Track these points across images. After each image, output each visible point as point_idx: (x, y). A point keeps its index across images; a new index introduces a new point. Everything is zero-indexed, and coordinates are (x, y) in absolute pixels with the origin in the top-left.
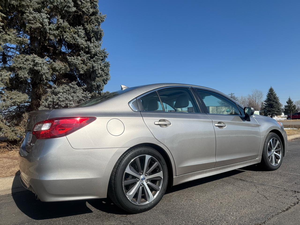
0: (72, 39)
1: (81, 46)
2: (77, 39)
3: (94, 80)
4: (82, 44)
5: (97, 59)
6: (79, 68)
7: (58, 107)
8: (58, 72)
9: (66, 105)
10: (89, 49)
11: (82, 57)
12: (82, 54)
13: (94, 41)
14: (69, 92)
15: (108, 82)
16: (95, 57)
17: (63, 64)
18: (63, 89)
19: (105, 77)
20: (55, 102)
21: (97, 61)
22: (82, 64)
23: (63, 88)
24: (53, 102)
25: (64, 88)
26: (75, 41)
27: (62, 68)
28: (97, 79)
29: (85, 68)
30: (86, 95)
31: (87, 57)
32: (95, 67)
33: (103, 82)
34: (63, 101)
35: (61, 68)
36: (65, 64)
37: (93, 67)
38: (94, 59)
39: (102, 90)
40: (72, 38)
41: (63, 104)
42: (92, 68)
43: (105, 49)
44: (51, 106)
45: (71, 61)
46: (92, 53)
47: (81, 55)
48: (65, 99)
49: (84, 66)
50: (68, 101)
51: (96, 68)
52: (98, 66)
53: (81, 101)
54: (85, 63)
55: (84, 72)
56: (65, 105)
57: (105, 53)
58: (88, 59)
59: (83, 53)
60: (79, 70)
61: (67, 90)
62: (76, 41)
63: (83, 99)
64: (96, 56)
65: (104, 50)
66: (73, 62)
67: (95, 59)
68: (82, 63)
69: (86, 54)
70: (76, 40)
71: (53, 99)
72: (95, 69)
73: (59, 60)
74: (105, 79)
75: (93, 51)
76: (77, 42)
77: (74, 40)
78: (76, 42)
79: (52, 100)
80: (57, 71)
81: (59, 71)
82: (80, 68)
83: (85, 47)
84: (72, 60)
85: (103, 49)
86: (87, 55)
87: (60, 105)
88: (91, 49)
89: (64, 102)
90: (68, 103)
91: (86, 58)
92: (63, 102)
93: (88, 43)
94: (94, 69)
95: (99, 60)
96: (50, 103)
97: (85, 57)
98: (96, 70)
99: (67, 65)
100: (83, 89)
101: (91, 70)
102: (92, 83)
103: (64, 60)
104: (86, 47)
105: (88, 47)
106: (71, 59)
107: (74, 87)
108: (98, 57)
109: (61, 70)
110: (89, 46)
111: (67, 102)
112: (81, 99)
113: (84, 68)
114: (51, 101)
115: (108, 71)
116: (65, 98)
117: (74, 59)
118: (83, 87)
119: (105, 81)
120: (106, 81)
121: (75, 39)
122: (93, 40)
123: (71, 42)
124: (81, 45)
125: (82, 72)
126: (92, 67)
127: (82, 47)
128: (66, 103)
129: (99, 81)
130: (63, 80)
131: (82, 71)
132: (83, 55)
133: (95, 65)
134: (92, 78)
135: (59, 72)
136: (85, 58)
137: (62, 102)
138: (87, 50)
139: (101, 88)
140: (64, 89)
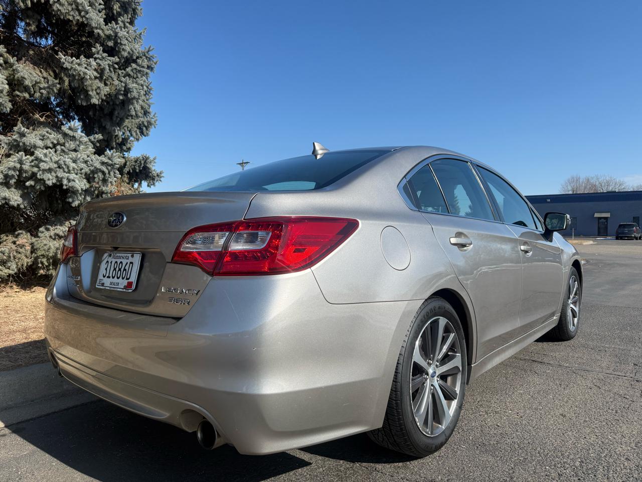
0: (72, 9)
1: (96, 31)
2: (87, 13)
3: (119, 124)
4: (99, 27)
5: (134, 71)
6: (89, 88)
7: (35, 185)
8: (29, 94)
9: (57, 181)
10: (116, 43)
11: (98, 60)
12: (98, 53)
13: (124, 25)
14: (62, 147)
15: (152, 130)
16: (131, 66)
17: (41, 72)
18: (41, 137)
19: (145, 120)
20: (26, 172)
21: (135, 76)
22: (97, 81)
23: (43, 136)
24: (21, 171)
25: (45, 137)
26: (82, 17)
27: (39, 83)
28: (127, 122)
29: (106, 90)
30: (109, 159)
31: (111, 64)
32: (133, 92)
33: (138, 132)
34: (50, 170)
35: (37, 83)
36: (45, 74)
37: (127, 91)
38: (129, 69)
39: (129, 149)
40: (74, 6)
41: (49, 179)
42: (122, 92)
43: (151, 49)
44: (12, 181)
45: (72, 68)
46: (122, 55)
47: (96, 56)
48: (56, 166)
49: (101, 85)
50: (64, 172)
51: (135, 94)
52: (139, 91)
53: (97, 173)
54: (105, 78)
55: (100, 101)
56: (54, 181)
57: (149, 58)
58: (112, 69)
59: (101, 52)
60: (90, 93)
61: (55, 142)
62: (84, 16)
63: (104, 168)
64: (134, 65)
65: (149, 51)
66: (75, 70)
67: (132, 70)
68: (96, 78)
69: (108, 56)
70: (83, 13)
71: (21, 162)
72: (132, 97)
73: (27, 60)
74: (146, 124)
75: (127, 48)
76: (87, 19)
77: (77, 13)
78: (84, 19)
79: (18, 166)
80: (26, 89)
81: (32, 90)
82: (92, 90)
83: (105, 35)
84: (73, 66)
85: (147, 49)
86: (109, 58)
87: (43, 180)
88: (121, 44)
89: (53, 174)
90: (62, 178)
91: (108, 64)
92: (51, 173)
93: (115, 27)
94: (129, 95)
95: (139, 75)
96: (11, 173)
97: (107, 62)
98: (134, 98)
99: (49, 78)
100: (92, 142)
101: (121, 97)
102: (115, 130)
103: (46, 61)
104: (109, 37)
105: (115, 37)
106: (72, 62)
107: (74, 137)
108: (138, 68)
109: (37, 88)
110: (116, 34)
111: (61, 174)
112: (97, 169)
113: (101, 90)
114: (14, 169)
115: (149, 106)
116: (56, 162)
117: (79, 65)
118: (95, 138)
119: (144, 128)
120: (147, 129)
121: (80, 12)
122: (122, 22)
123: (71, 18)
124: (96, 28)
125: (95, 101)
126: (123, 89)
127: (98, 33)
128: (57, 177)
129: (128, 128)
130: (37, 116)
131: (96, 98)
132: (100, 57)
133: (132, 85)
134: (117, 117)
135: (33, 92)
136: (105, 64)
137: (48, 173)
138: (110, 44)
139: (128, 146)
140: (46, 139)
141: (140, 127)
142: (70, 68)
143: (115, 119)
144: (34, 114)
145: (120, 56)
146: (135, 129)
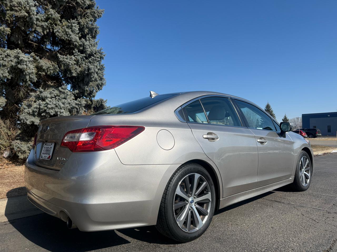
0: (64, 34)
2: (70, 35)
3: (87, 84)
4: (76, 41)
5: (93, 60)
6: (72, 69)
10: (84, 48)
11: (76, 56)
12: (76, 53)
13: (89, 39)
14: (59, 97)
15: (104, 87)
16: (91, 58)
17: (51, 62)
19: (99, 82)
20: (42, 109)
21: (93, 62)
22: (76, 65)
23: (51, 92)
24: (40, 109)
26: (68, 37)
27: (50, 67)
28: (91, 83)
29: (79, 69)
31: (82, 57)
32: (92, 69)
33: (97, 88)
34: (52, 108)
35: (48, 67)
36: (53, 63)
37: (89, 69)
38: (90, 59)
39: (94, 96)
40: (65, 33)
41: (51, 112)
42: (87, 70)
43: (102, 49)
45: (63, 60)
46: (87, 53)
47: (75, 54)
49: (77, 67)
51: (93, 70)
52: (95, 69)
53: (74, 109)
54: (79, 64)
55: (77, 74)
56: (54, 113)
57: (101, 53)
58: (82, 60)
59: (77, 52)
60: (72, 71)
61: (56, 95)
62: (69, 37)
63: (77, 106)
64: (92, 57)
65: (101, 50)
66: (65, 61)
67: (92, 60)
68: (75, 64)
69: (81, 54)
70: (68, 36)
71: (40, 105)
73: (46, 58)
74: (100, 84)
75: (89, 50)
76: (70, 38)
77: (66, 36)
78: (69, 38)
79: (38, 106)
80: (44, 71)
81: (46, 71)
82: (73, 70)
83: (79, 45)
84: (64, 60)
86: (81, 55)
87: (49, 113)
88: (86, 48)
90: (57, 112)
91: (81, 58)
93: (83, 40)
94: (90, 71)
95: (95, 62)
96: (35, 110)
97: (80, 57)
98: (92, 72)
99: (55, 65)
100: (74, 94)
101: (86, 72)
102: (85, 87)
103: (53, 57)
104: (80, 45)
105: (83, 45)
106: (64, 58)
107: (64, 92)
108: (94, 58)
109: (49, 70)
110: (84, 44)
111: (57, 110)
112: (74, 107)
113: (77, 70)
114: (37, 108)
115: (103, 75)
116: (55, 105)
117: (67, 59)
118: (75, 92)
119: (100, 86)
120: (101, 87)
121: (67, 35)
122: (88, 37)
123: (63, 38)
124: (75, 42)
125: (74, 75)
126: (87, 68)
127: (76, 44)
128: (55, 111)
129: (92, 86)
130: (50, 83)
131: (75, 73)
132: (77, 54)
133: (91, 66)
135: (46, 72)
136: (79, 58)
137: (51, 110)
138: (81, 48)
139: (93, 94)
140: (52, 94)
141: (98, 86)
142: (62, 60)
143: (85, 82)
144: (48, 82)
145: (86, 53)
146: (96, 87)
